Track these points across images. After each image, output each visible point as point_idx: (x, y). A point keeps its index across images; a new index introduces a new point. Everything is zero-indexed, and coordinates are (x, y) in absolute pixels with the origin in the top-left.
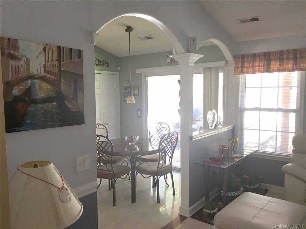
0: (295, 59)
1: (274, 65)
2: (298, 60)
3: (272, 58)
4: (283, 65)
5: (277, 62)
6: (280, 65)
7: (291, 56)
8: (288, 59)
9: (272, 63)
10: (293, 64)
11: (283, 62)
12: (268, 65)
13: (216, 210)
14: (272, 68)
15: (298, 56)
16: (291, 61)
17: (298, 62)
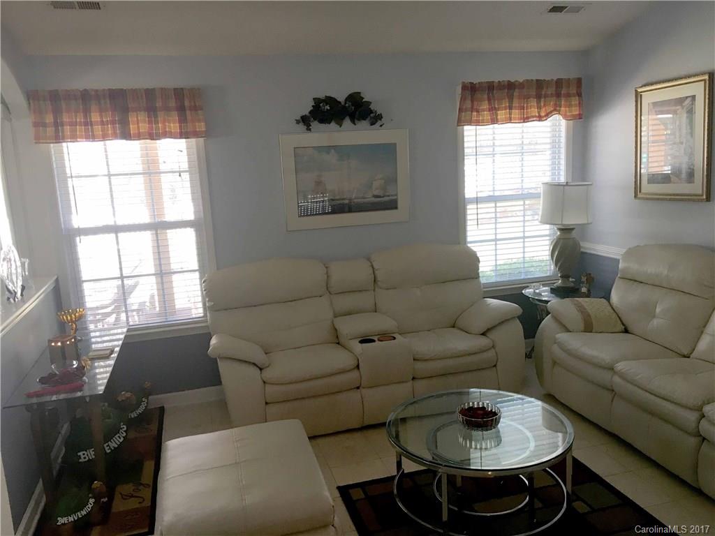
0: (181, 109)
1: (138, 123)
2: (188, 113)
3: (129, 106)
4: (157, 122)
5: (143, 116)
6: (150, 122)
7: (172, 103)
8: (167, 109)
9: (132, 118)
10: (180, 122)
11: (156, 117)
12: (124, 123)
13: (90, 506)
14: (133, 128)
15: (187, 103)
16: (175, 116)
17: (189, 117)
